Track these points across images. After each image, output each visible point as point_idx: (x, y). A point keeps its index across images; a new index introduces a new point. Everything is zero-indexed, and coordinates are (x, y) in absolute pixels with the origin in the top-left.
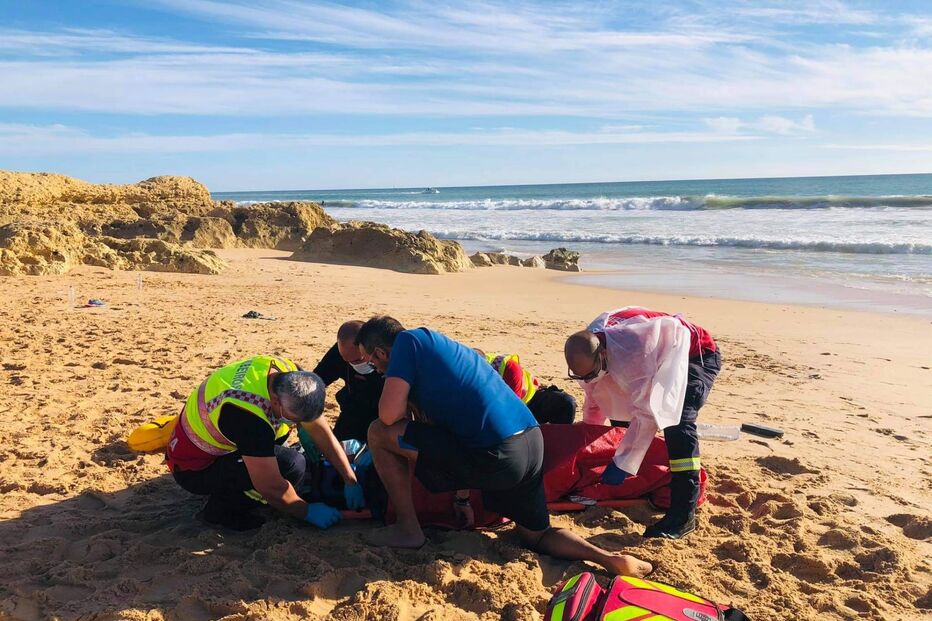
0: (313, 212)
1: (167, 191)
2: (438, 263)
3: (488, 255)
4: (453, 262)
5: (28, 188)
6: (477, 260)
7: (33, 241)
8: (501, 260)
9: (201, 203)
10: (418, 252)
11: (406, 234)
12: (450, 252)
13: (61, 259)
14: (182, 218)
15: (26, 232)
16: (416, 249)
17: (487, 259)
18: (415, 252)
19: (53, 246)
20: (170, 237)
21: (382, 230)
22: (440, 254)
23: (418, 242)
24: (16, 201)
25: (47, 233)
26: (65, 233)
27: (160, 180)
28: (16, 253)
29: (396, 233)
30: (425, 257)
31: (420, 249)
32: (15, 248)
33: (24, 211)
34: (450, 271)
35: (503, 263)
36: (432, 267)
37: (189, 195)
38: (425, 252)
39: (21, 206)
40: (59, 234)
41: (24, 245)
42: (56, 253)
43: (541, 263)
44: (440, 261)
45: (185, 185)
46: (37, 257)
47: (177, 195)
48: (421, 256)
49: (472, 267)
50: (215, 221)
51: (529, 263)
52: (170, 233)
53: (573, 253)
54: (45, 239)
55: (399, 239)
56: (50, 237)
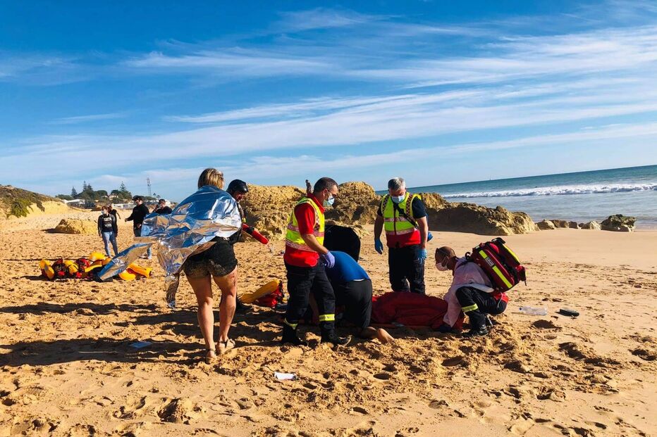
0: (434, 199)
1: (349, 191)
2: (509, 228)
3: (552, 221)
4: (521, 227)
5: (275, 195)
6: (542, 225)
7: (267, 223)
8: (562, 224)
9: (369, 197)
10: (494, 221)
11: (487, 209)
12: (519, 219)
13: (280, 232)
14: (354, 206)
15: (264, 218)
16: (493, 219)
17: (550, 224)
18: (491, 221)
19: (276, 225)
20: (347, 218)
21: (469, 207)
22: (511, 221)
23: (495, 214)
24: (269, 202)
25: (274, 218)
26: (283, 218)
27: (346, 185)
28: (259, 229)
29: (480, 209)
30: (498, 224)
31: (495, 219)
32: (259, 227)
33: (273, 208)
34: (517, 233)
35: (564, 227)
36: (503, 230)
37: (362, 192)
38: (499, 221)
39: (271, 205)
40: (280, 219)
41: (263, 225)
42: (278, 229)
43: (597, 226)
44: (511, 226)
45: (359, 187)
46: (269, 232)
47: (355, 193)
48: (495, 224)
49: (536, 229)
50: (373, 208)
51: (586, 227)
52: (346, 216)
53: (629, 218)
54: (272, 222)
55: (481, 213)
56: (275, 221)
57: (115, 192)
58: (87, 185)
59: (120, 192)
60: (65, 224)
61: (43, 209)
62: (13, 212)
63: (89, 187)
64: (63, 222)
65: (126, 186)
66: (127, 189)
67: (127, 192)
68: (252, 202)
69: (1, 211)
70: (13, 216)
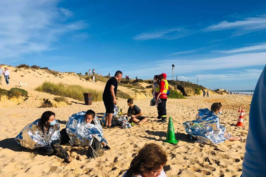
62: (196, 93)
69: (192, 92)
70: (196, 94)
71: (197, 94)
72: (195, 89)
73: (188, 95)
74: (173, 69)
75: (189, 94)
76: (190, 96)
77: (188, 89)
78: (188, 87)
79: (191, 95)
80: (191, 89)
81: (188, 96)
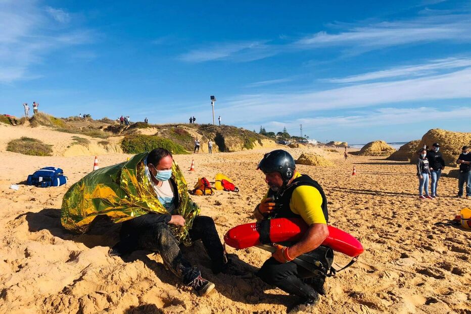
57: (280, 133)
58: (263, 128)
59: (283, 134)
60: (305, 157)
61: (261, 144)
62: (245, 146)
63: (264, 129)
64: (302, 156)
65: (287, 129)
66: (288, 132)
67: (287, 133)
68: (452, 146)
69: (239, 144)
70: (245, 149)
71: (248, 149)
72: (246, 140)
73: (230, 149)
74: (212, 103)
75: (232, 148)
76: (233, 151)
77: (233, 139)
78: (233, 136)
79: (236, 149)
80: (238, 140)
81: (230, 152)
